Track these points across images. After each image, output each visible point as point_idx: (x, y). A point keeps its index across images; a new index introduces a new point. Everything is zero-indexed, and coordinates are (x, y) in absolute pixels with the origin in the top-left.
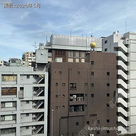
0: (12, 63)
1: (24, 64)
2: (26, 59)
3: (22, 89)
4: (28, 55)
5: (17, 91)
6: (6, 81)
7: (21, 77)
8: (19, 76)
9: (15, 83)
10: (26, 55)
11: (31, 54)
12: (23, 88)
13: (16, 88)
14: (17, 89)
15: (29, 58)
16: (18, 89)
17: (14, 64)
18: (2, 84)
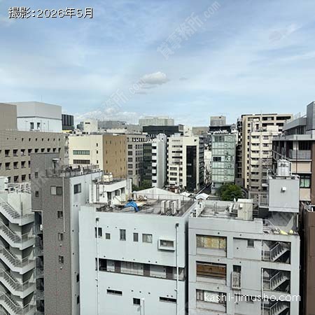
0: (216, 141)
1: (241, 208)
2: (247, 131)
3: (237, 268)
4: (250, 128)
5: (226, 272)
6: (206, 248)
7: (234, 242)
8: (230, 240)
9: (223, 253)
10: (247, 122)
11: (257, 125)
12: (240, 267)
13: (225, 265)
14: (226, 268)
15: (253, 134)
16: (230, 269)
17: (219, 144)
18: (198, 253)
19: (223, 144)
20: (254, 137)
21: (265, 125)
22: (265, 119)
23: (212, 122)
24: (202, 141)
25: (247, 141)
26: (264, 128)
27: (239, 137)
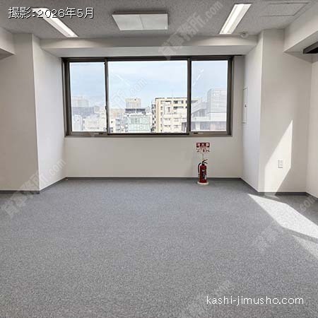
0: (132, 123)
2: (160, 114)
4: (163, 111)
10: (160, 105)
11: (169, 108)
15: (166, 116)
17: (135, 125)
19: (138, 126)
20: (166, 119)
21: (176, 108)
22: (176, 102)
23: (127, 104)
24: (119, 123)
25: (160, 123)
26: (175, 111)
27: (153, 119)
